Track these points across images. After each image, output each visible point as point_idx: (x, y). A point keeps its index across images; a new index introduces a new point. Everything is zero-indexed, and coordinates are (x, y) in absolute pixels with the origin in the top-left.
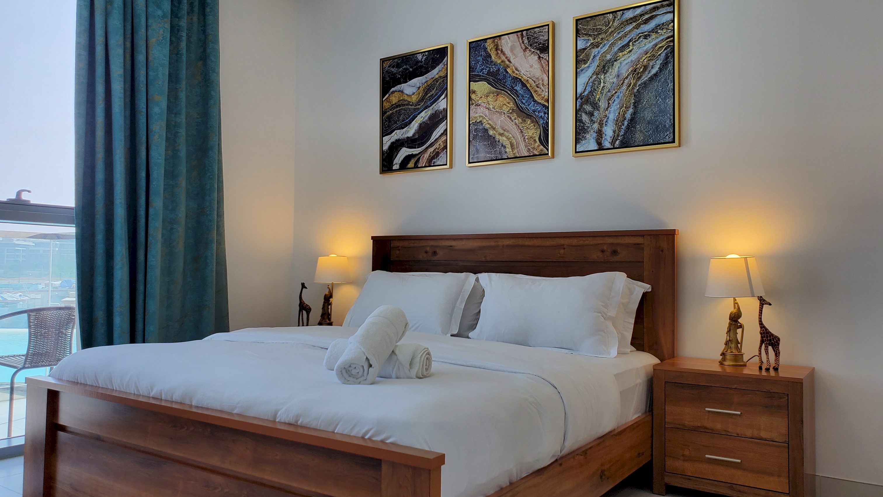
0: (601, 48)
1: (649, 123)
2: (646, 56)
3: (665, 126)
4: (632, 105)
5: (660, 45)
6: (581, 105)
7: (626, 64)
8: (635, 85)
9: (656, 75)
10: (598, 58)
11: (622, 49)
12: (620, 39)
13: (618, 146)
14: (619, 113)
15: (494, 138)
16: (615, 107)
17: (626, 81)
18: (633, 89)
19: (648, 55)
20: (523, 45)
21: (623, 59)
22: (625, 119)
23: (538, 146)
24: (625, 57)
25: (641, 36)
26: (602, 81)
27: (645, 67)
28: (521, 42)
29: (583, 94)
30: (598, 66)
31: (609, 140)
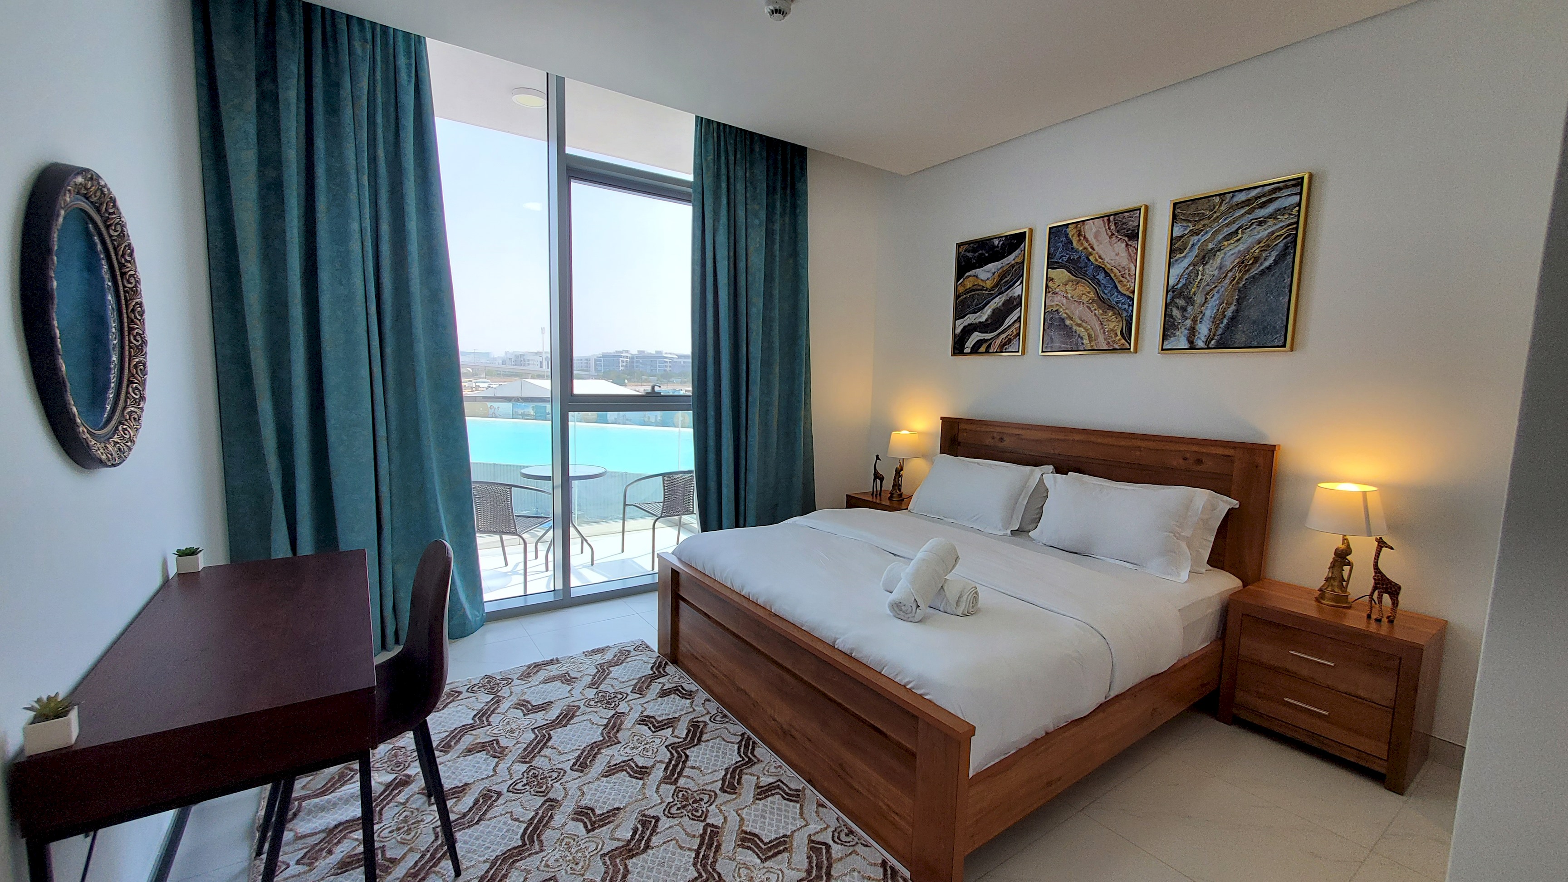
0: (1202, 236)
1: (1254, 322)
2: (1258, 246)
3: (1274, 327)
4: (1235, 301)
5: (1278, 234)
6: (1172, 299)
7: (1232, 254)
8: (1241, 279)
9: (1269, 268)
10: (1197, 247)
11: (1228, 237)
12: (1227, 225)
13: (1213, 347)
14: (1218, 310)
15: (1071, 328)
16: (1213, 302)
17: (1230, 274)
18: (1238, 283)
19: (1261, 245)
20: (1109, 231)
21: (1228, 249)
22: (1224, 317)
23: (1120, 340)
24: (1232, 247)
25: (1254, 222)
26: (1200, 273)
27: (1256, 259)
28: (1107, 227)
29: (1176, 287)
30: (1196, 256)
31: (1204, 339)
